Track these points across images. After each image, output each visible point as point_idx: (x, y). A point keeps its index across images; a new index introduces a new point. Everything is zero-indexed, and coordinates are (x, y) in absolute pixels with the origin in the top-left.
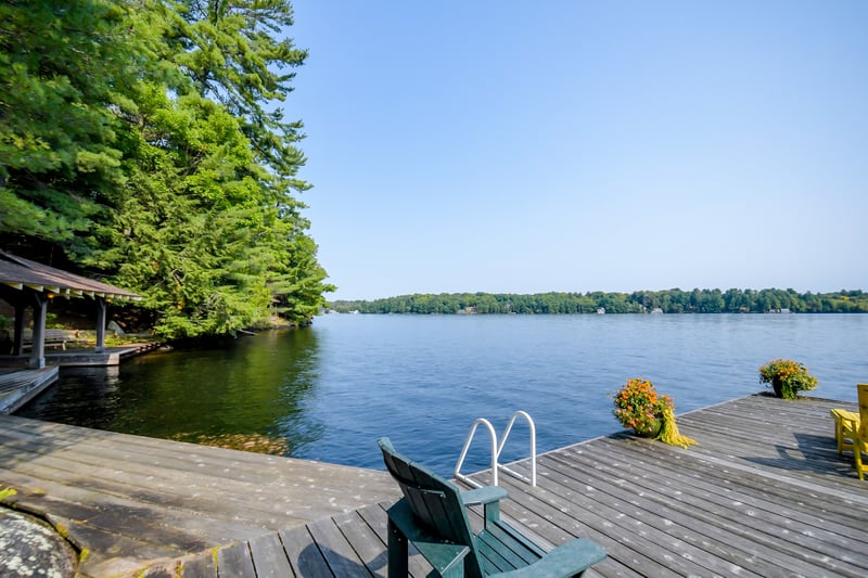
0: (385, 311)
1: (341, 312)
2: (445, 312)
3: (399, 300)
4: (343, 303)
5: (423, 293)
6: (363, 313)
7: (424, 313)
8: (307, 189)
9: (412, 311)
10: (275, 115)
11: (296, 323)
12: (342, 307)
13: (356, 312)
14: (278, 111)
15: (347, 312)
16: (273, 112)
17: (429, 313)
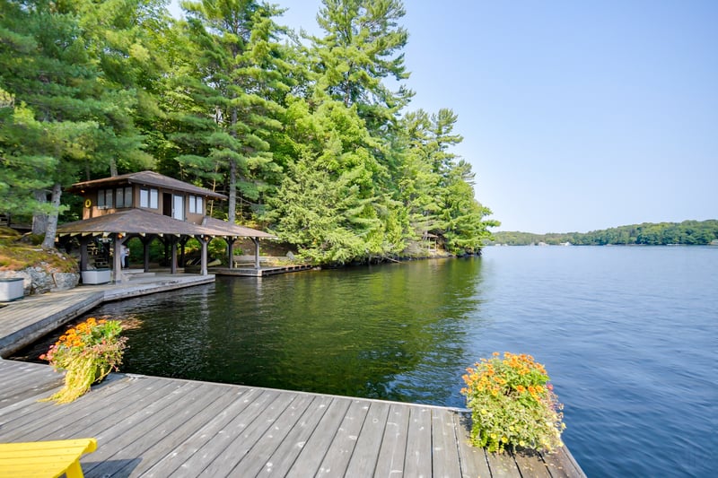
0: (601, 243)
1: (552, 244)
2: (689, 243)
3: (619, 231)
4: (553, 235)
5: (654, 223)
6: (575, 244)
7: (656, 244)
8: (458, 142)
9: (638, 242)
10: (400, 92)
11: (454, 254)
12: (552, 239)
13: (567, 244)
14: (401, 88)
15: (558, 244)
16: (398, 90)
17: (664, 244)
